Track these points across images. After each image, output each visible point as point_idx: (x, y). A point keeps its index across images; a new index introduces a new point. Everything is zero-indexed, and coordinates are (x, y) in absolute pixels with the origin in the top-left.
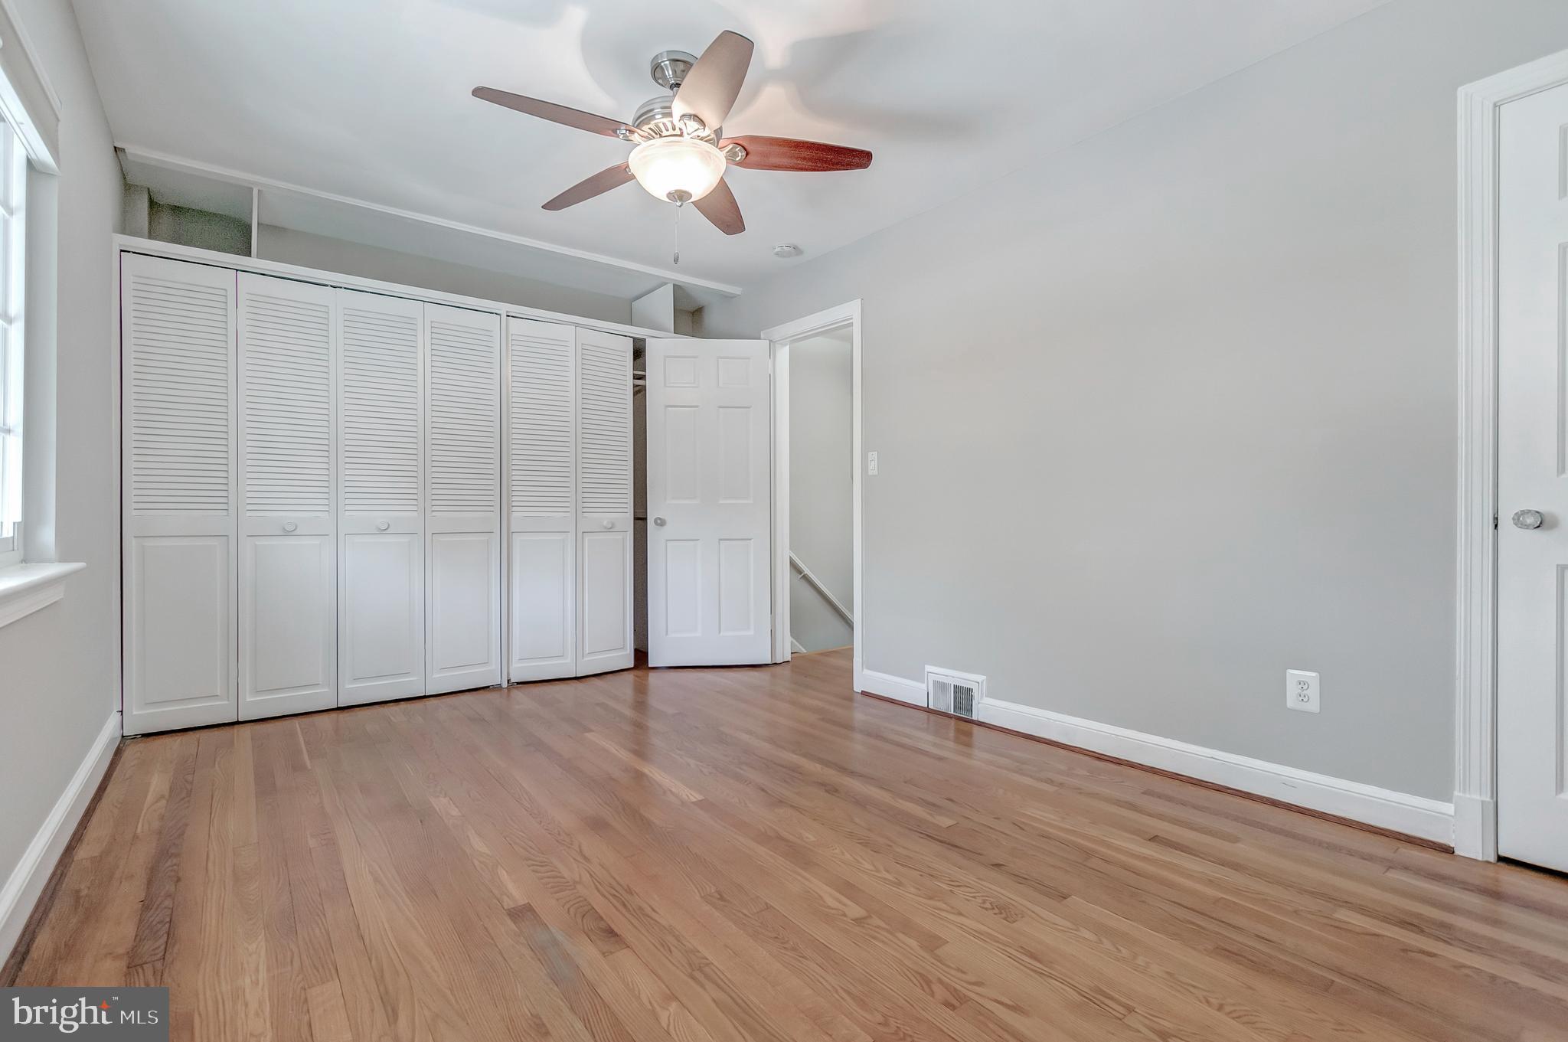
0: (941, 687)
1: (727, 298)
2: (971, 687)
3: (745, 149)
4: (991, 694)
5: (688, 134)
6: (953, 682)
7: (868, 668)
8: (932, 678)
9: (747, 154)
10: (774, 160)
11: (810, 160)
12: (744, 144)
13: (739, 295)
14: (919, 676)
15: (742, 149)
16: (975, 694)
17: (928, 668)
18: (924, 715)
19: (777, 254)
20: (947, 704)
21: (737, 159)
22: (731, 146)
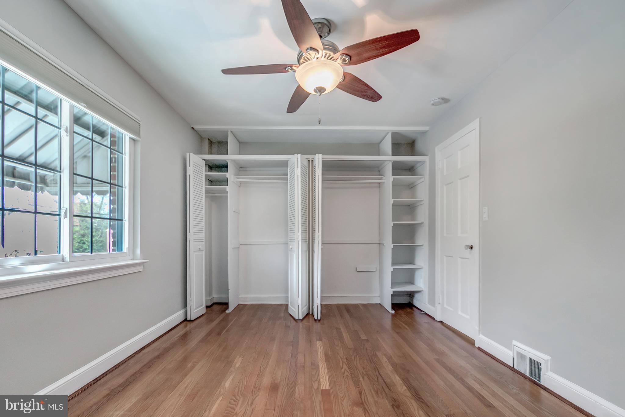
0: (521, 356)
1: (424, 133)
2: (540, 362)
3: (348, 55)
4: (554, 371)
5: (314, 58)
6: (529, 355)
7: (483, 334)
8: (516, 349)
9: (350, 57)
10: (366, 55)
11: (384, 47)
12: (346, 53)
13: (428, 131)
14: (509, 346)
15: (346, 56)
16: (543, 367)
17: (515, 343)
18: (511, 372)
19: (433, 105)
20: (525, 369)
21: (347, 62)
22: (340, 57)
